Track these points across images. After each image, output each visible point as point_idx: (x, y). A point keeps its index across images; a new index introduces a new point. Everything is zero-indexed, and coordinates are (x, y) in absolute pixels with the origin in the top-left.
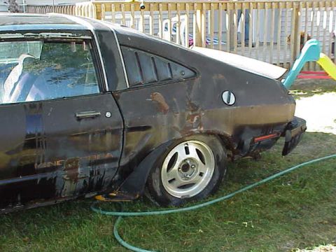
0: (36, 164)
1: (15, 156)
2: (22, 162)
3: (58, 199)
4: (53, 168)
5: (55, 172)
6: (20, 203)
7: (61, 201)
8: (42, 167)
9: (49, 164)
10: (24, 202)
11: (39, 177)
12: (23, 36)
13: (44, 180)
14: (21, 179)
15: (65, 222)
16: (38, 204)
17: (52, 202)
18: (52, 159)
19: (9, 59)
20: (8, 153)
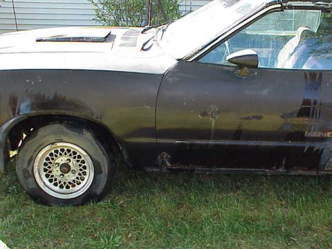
0: (307, 132)
1: (289, 120)
2: (294, 128)
3: (321, 171)
4: (323, 139)
5: (323, 143)
6: (283, 168)
7: (322, 173)
8: (312, 136)
9: (319, 134)
10: (288, 167)
11: (307, 145)
12: (313, 5)
13: (311, 149)
14: (290, 143)
15: (322, 195)
16: (300, 172)
17: (314, 173)
18: (324, 130)
19: (286, 32)
20: (282, 117)
